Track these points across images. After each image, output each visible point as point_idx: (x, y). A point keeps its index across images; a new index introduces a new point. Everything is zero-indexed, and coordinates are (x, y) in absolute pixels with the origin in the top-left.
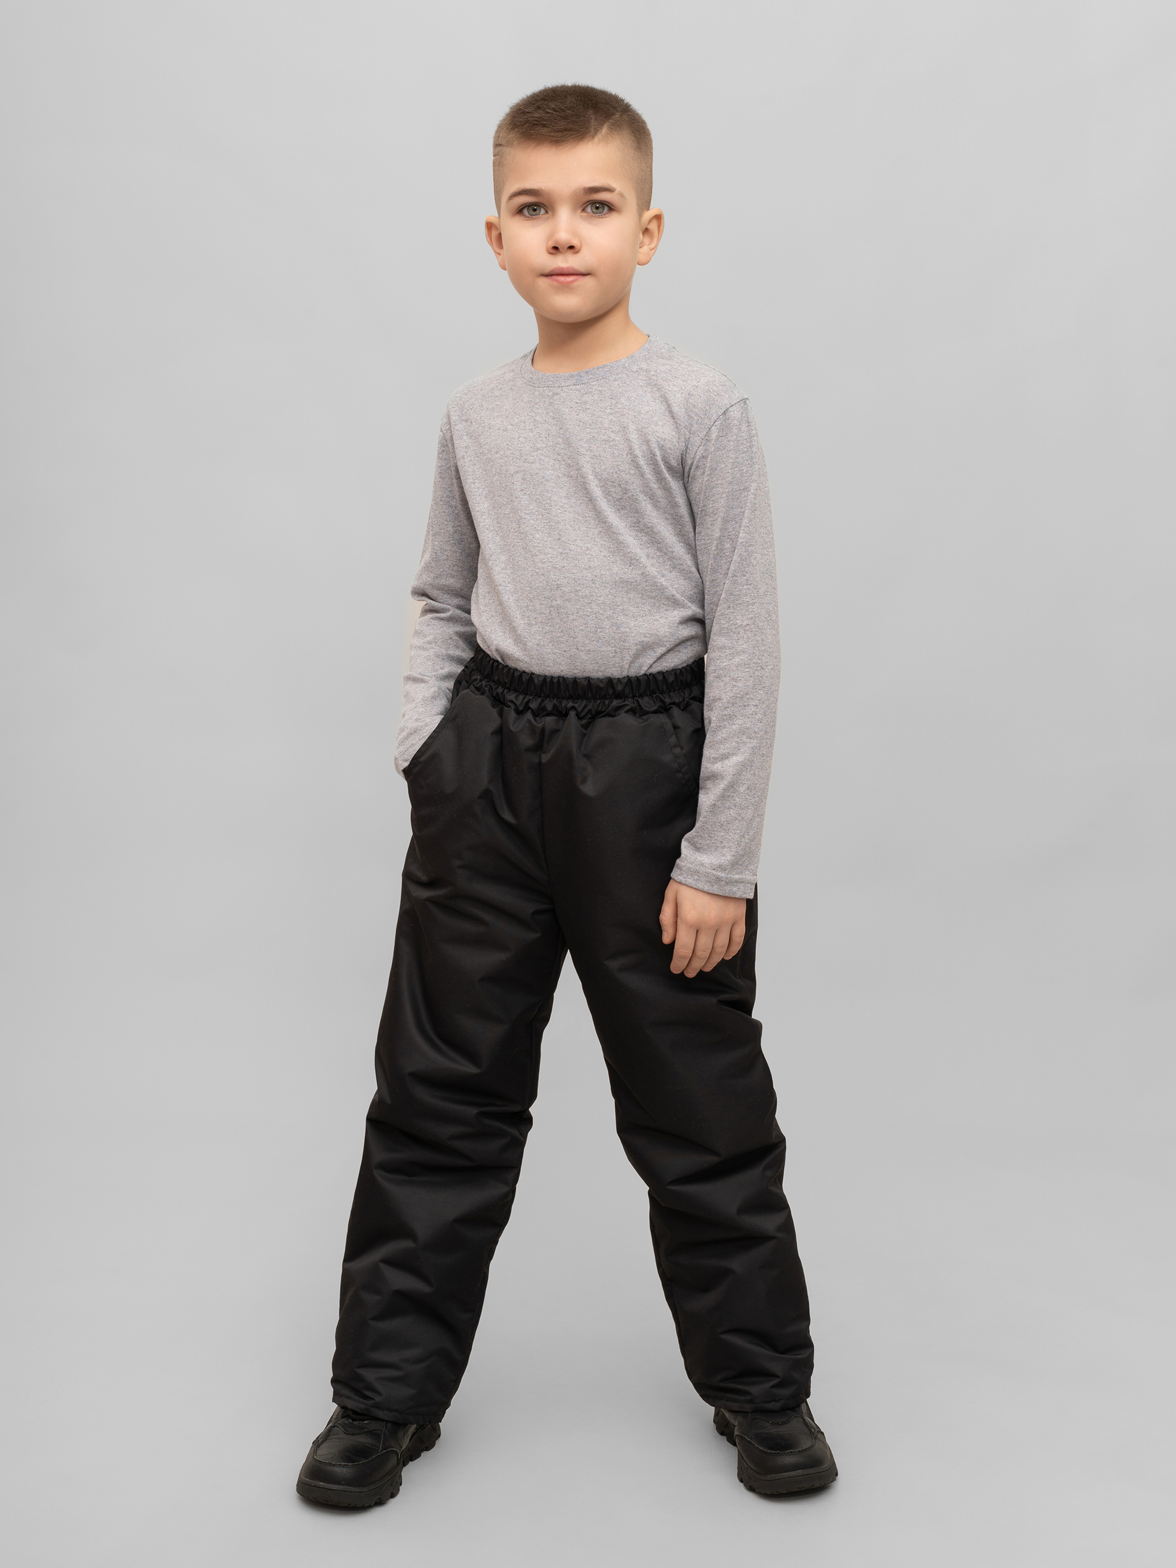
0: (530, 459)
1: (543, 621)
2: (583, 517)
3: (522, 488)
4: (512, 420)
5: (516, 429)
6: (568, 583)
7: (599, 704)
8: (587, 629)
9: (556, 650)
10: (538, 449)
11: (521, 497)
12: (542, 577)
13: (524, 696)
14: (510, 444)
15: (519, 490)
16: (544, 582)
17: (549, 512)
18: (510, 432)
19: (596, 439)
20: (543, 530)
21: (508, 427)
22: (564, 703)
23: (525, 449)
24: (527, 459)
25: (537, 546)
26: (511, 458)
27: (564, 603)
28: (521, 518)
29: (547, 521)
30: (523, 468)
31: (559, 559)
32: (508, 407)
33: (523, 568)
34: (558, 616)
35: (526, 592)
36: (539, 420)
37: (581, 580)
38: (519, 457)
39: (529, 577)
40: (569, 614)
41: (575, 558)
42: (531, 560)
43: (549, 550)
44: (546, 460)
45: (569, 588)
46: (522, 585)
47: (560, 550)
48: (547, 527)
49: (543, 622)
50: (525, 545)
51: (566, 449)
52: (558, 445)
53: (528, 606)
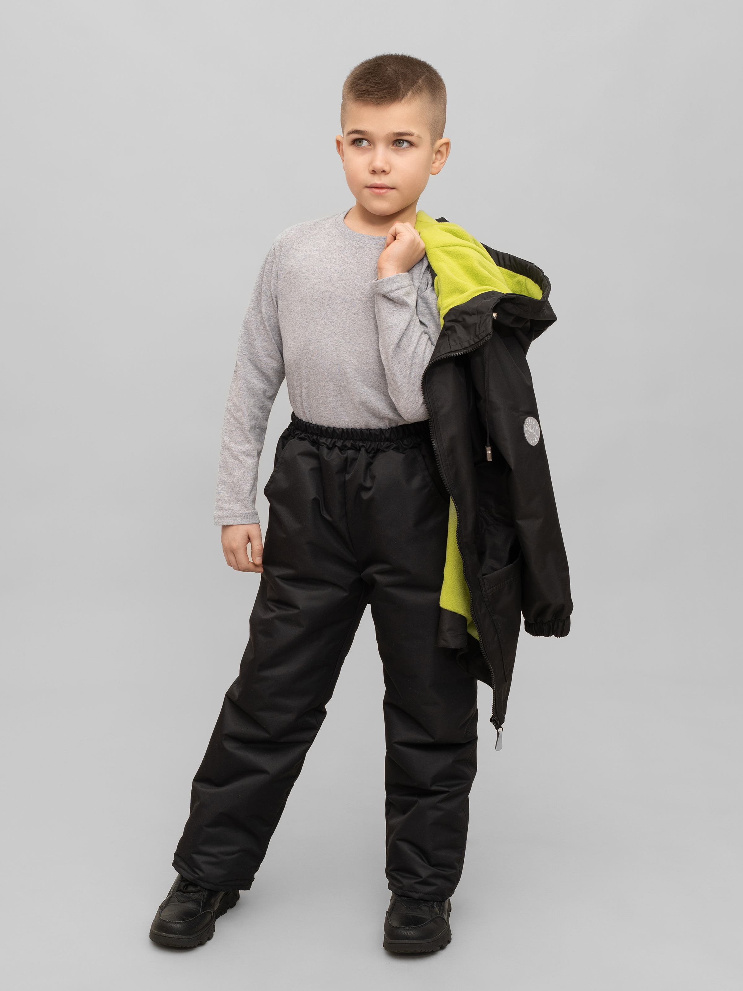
0: (337, 285)
1: (335, 395)
2: (365, 329)
3: (328, 304)
4: (326, 255)
5: (329, 263)
7: (378, 444)
10: (343, 280)
11: (327, 309)
12: (336, 366)
14: (324, 271)
15: (326, 304)
16: (337, 370)
17: (344, 323)
18: (324, 263)
20: (339, 335)
21: (324, 259)
22: (357, 443)
23: (334, 277)
24: (334, 285)
25: (335, 345)
29: (342, 329)
30: (330, 290)
32: (324, 245)
33: (324, 358)
36: (346, 261)
37: (360, 371)
38: (329, 282)
39: (328, 366)
41: (358, 356)
42: (330, 354)
43: (342, 348)
44: (347, 288)
47: (349, 349)
48: (342, 333)
51: (362, 283)
52: (357, 280)
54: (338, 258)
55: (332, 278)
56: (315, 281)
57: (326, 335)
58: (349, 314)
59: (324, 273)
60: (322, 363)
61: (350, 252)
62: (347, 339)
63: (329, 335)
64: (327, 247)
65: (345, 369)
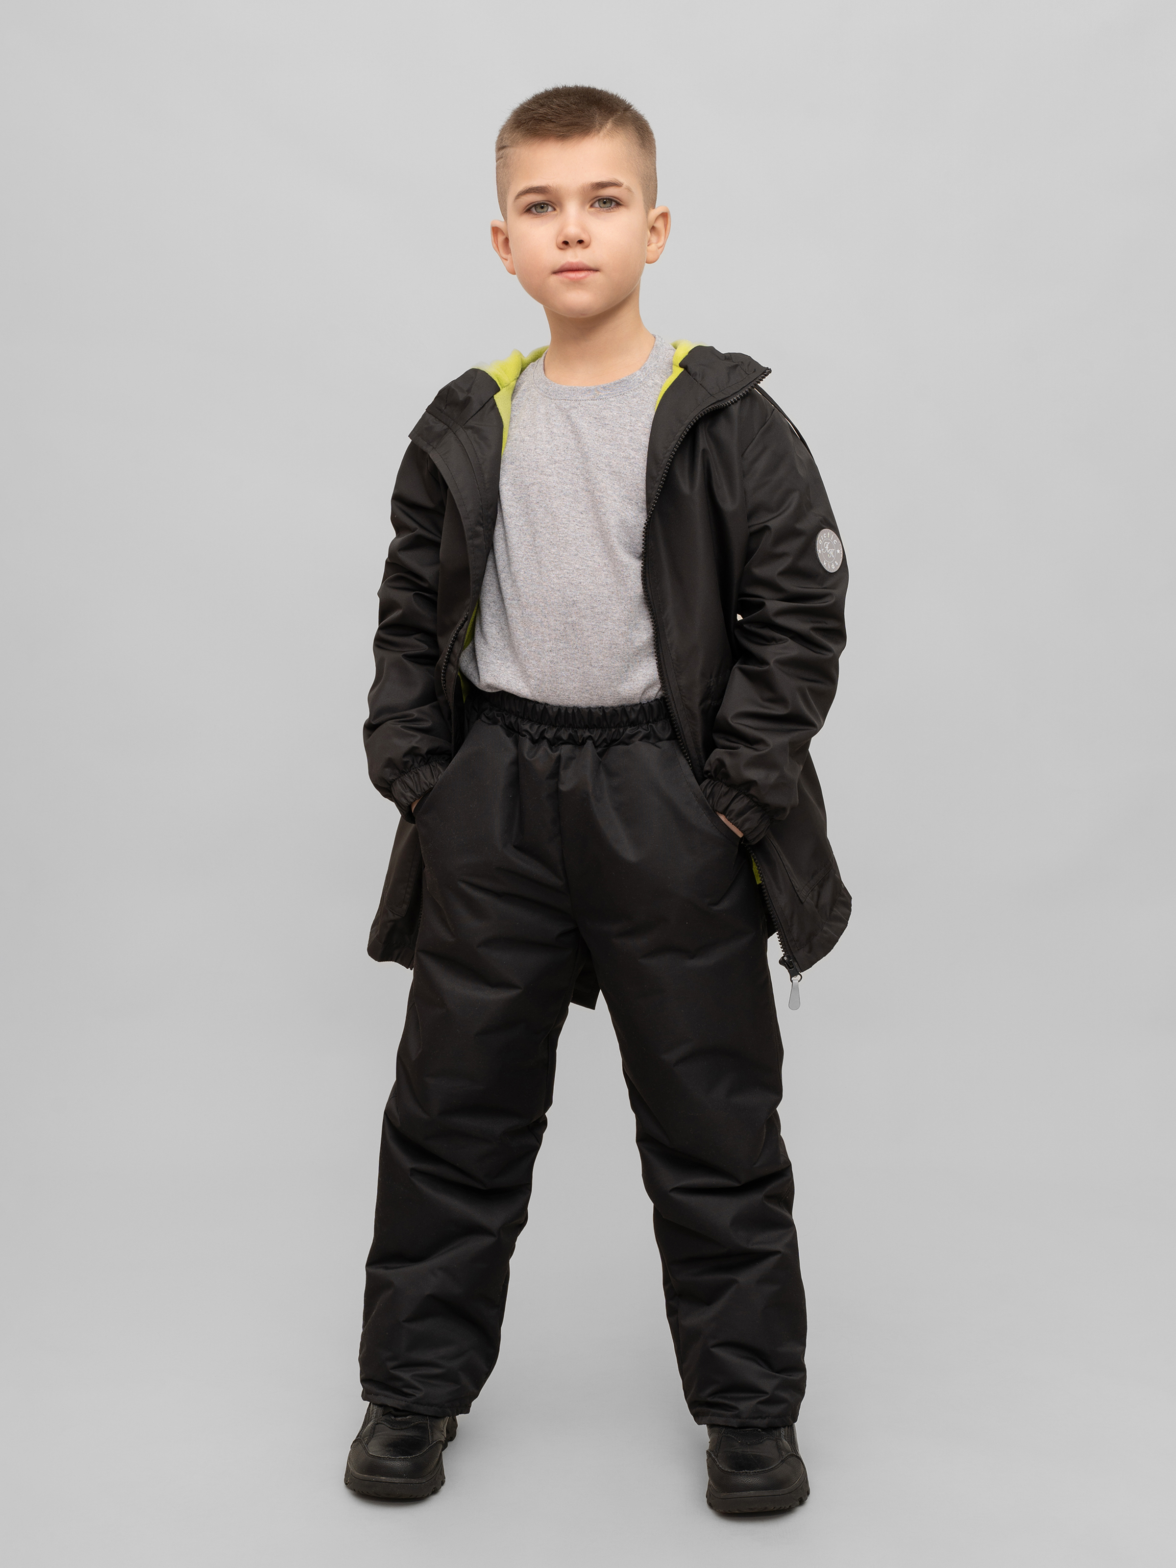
0: (547, 472)
1: (557, 637)
3: (538, 501)
4: (530, 432)
5: (533, 441)
6: (584, 599)
7: (614, 732)
8: (602, 646)
9: (570, 667)
11: (536, 509)
12: (558, 593)
13: (539, 725)
14: (527, 455)
15: (535, 502)
16: (560, 598)
17: (566, 526)
18: (527, 443)
19: (616, 455)
20: (559, 545)
21: (526, 438)
22: (580, 732)
23: (542, 461)
24: (544, 472)
25: (553, 561)
26: (527, 470)
27: (579, 620)
28: (537, 531)
29: (563, 535)
30: (539, 480)
31: (575, 575)
32: (525, 417)
34: (573, 633)
35: (540, 607)
36: (556, 432)
37: (598, 597)
38: (536, 469)
39: (544, 593)
40: (584, 631)
42: (546, 575)
43: (565, 565)
44: (564, 474)
45: (585, 604)
46: (536, 600)
47: (577, 566)
48: (562, 541)
49: (557, 639)
50: (540, 559)
51: (584, 464)
52: (577, 460)
53: (542, 622)
54: (545, 431)
55: (538, 462)
56: (515, 473)
57: (538, 547)
58: (573, 513)
59: (526, 459)
60: (532, 591)
61: (559, 419)
62: (572, 551)
63: (542, 547)
64: (529, 419)
65: (574, 596)
